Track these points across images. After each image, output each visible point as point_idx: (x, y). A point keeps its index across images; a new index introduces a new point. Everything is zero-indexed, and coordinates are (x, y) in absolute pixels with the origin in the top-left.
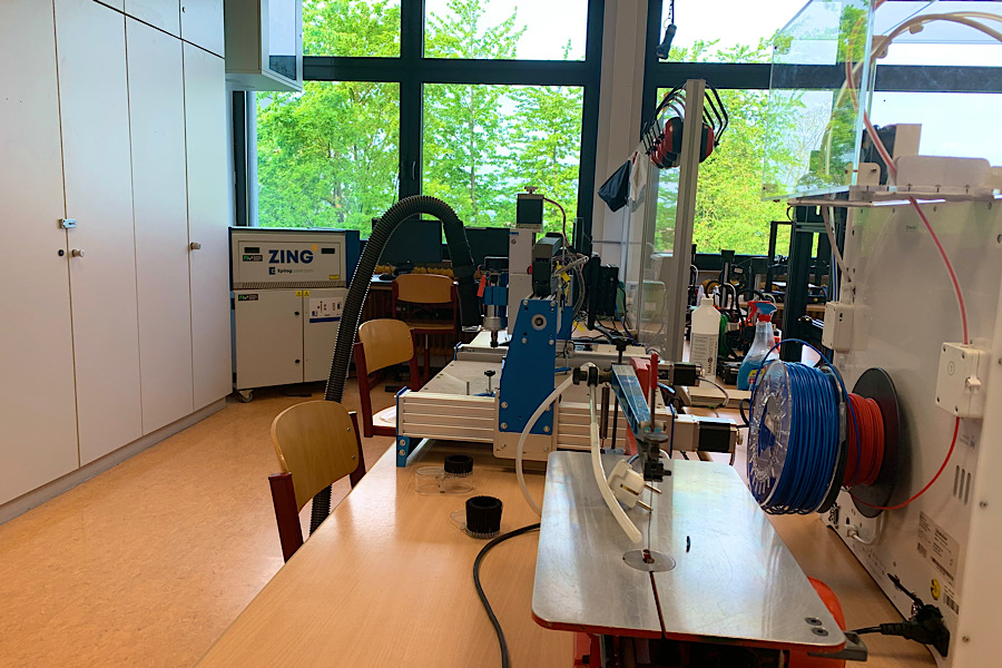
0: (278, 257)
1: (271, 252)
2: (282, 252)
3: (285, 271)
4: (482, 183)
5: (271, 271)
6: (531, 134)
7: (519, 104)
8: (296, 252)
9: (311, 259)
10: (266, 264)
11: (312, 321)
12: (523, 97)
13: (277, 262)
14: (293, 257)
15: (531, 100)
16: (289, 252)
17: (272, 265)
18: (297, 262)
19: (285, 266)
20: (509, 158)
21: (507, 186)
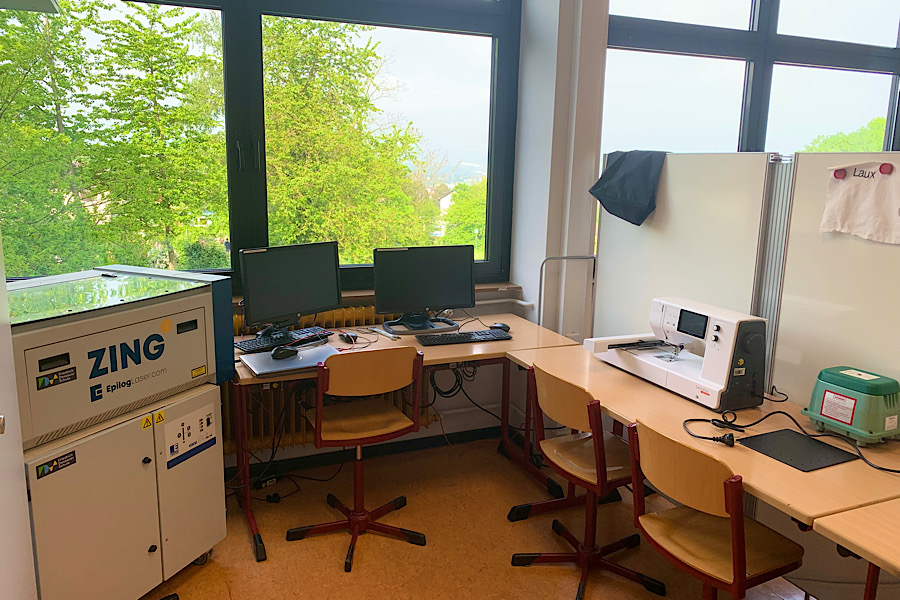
0: (106, 362)
1: (91, 355)
2: (113, 349)
3: (120, 385)
4: (70, 125)
5: (95, 394)
6: (124, 72)
7: (104, 38)
8: (137, 342)
9: (161, 348)
10: (84, 382)
11: (170, 465)
12: (110, 31)
13: (105, 371)
14: (130, 354)
15: (120, 35)
16: (124, 346)
17: (96, 381)
18: (138, 361)
19: (121, 375)
20: (100, 98)
21: (102, 129)
